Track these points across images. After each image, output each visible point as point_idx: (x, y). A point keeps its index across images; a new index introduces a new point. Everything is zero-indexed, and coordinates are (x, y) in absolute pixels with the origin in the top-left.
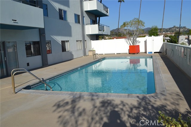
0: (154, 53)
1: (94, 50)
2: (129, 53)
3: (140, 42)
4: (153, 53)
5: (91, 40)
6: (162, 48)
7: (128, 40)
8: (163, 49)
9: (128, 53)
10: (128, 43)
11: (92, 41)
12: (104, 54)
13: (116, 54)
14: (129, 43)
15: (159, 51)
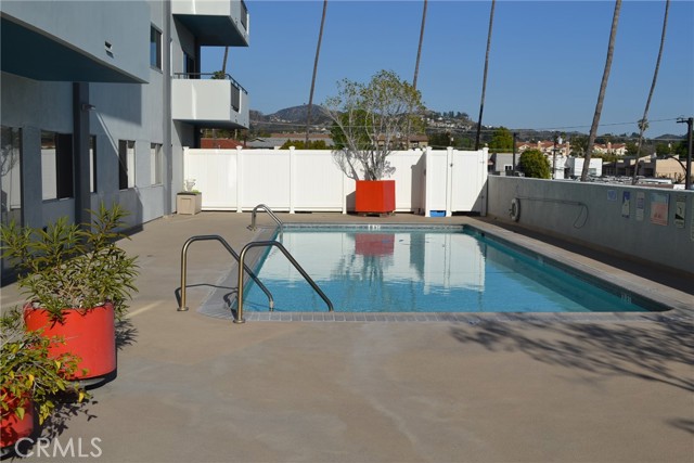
0: (454, 214)
1: (194, 189)
2: (348, 212)
3: (394, 168)
4: (449, 214)
5: (183, 145)
6: (481, 197)
7: (349, 156)
8: (485, 200)
9: (345, 212)
10: (344, 170)
11: (186, 149)
12: (239, 211)
13: (292, 212)
14: (348, 169)
15: (470, 210)
